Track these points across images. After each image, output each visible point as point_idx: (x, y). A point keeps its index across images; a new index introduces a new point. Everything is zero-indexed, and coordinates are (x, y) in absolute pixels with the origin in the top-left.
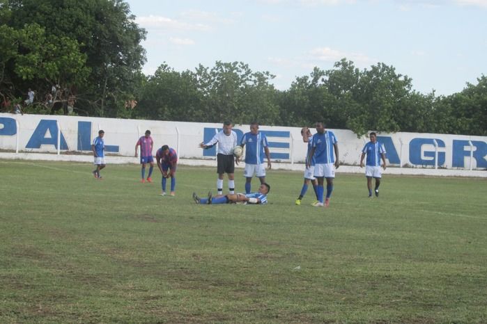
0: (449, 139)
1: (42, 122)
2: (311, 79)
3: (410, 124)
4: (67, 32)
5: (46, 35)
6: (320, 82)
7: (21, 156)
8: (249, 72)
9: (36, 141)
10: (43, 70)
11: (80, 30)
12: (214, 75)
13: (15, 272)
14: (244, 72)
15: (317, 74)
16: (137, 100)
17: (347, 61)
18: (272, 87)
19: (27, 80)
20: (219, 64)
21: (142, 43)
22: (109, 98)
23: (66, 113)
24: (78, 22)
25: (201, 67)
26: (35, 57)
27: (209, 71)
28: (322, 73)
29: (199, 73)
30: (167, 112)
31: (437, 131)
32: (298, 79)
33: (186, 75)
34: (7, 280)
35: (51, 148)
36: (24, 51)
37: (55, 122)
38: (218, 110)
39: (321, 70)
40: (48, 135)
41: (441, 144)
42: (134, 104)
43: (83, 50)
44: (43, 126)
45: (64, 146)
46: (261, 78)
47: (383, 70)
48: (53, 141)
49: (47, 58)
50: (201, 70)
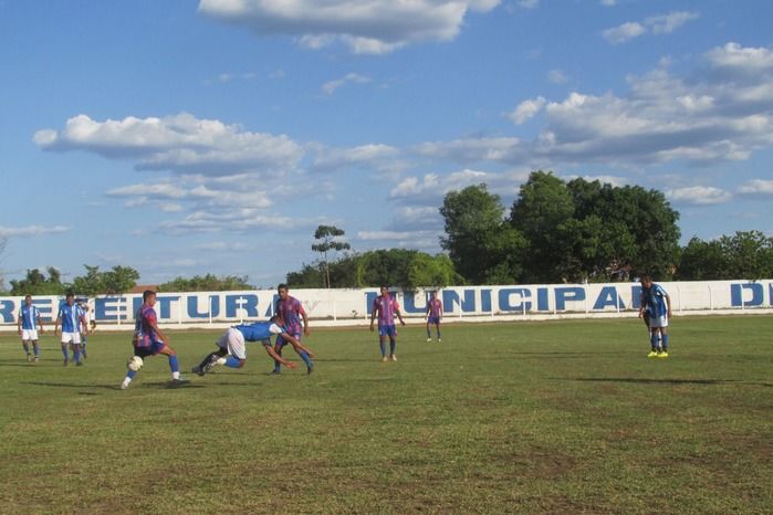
1: (604, 289)
4: (619, 220)
5: (603, 223)
7: (589, 315)
8: (763, 238)
9: (600, 303)
10: (603, 249)
11: (628, 217)
12: (736, 242)
13: (598, 405)
14: (759, 238)
16: (676, 267)
19: (591, 258)
20: (739, 234)
21: (677, 223)
22: (654, 267)
23: (622, 281)
24: (626, 211)
25: (725, 237)
26: (595, 240)
27: (731, 240)
29: (723, 242)
30: (700, 273)
33: (713, 244)
34: (594, 412)
35: (612, 308)
36: (586, 236)
37: (614, 288)
38: (741, 270)
40: (609, 298)
42: (674, 271)
43: (632, 232)
44: (605, 292)
45: (622, 306)
48: (613, 302)
49: (603, 240)
50: (725, 239)
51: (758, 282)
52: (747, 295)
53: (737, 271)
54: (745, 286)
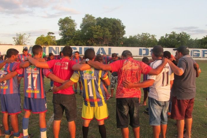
0: (201, 50)
1: (100, 48)
2: (165, 37)
3: (191, 46)
4: (106, 27)
6: (167, 37)
8: (150, 35)
9: (98, 53)
11: (109, 26)
12: (142, 36)
14: (148, 36)
15: (167, 35)
16: (123, 42)
17: (174, 32)
18: (155, 38)
20: (143, 34)
22: (117, 42)
24: (109, 25)
25: (138, 34)
26: (98, 33)
27: (140, 35)
28: (168, 35)
29: (138, 36)
30: (130, 45)
31: (198, 48)
32: (161, 37)
33: (135, 36)
37: (103, 48)
38: (142, 44)
39: (168, 34)
41: (199, 51)
42: (122, 43)
43: (110, 31)
46: (153, 36)
47: (183, 34)
50: (138, 35)
51: (147, 48)
52: (144, 52)
53: (141, 44)
54: (143, 49)
